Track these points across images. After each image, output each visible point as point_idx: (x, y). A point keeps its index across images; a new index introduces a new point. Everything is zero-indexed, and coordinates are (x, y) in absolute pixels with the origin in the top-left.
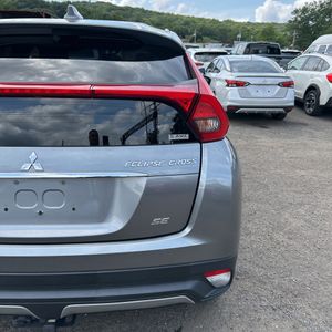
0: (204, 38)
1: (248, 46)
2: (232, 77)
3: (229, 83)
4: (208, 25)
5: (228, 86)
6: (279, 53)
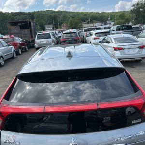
0: (94, 21)
2: (116, 46)
3: (115, 49)
4: (95, 15)
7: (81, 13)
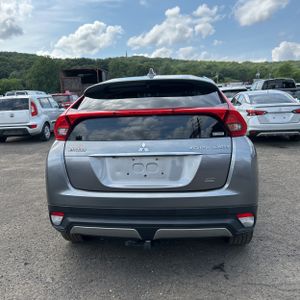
0: (227, 79)
1: (266, 82)
2: (252, 108)
3: (250, 113)
4: (228, 67)
5: (249, 115)
6: (294, 86)
7: (201, 63)
